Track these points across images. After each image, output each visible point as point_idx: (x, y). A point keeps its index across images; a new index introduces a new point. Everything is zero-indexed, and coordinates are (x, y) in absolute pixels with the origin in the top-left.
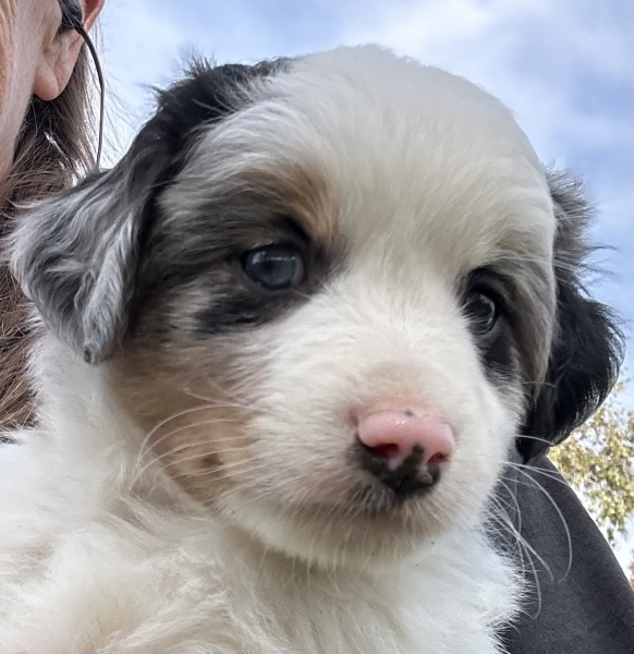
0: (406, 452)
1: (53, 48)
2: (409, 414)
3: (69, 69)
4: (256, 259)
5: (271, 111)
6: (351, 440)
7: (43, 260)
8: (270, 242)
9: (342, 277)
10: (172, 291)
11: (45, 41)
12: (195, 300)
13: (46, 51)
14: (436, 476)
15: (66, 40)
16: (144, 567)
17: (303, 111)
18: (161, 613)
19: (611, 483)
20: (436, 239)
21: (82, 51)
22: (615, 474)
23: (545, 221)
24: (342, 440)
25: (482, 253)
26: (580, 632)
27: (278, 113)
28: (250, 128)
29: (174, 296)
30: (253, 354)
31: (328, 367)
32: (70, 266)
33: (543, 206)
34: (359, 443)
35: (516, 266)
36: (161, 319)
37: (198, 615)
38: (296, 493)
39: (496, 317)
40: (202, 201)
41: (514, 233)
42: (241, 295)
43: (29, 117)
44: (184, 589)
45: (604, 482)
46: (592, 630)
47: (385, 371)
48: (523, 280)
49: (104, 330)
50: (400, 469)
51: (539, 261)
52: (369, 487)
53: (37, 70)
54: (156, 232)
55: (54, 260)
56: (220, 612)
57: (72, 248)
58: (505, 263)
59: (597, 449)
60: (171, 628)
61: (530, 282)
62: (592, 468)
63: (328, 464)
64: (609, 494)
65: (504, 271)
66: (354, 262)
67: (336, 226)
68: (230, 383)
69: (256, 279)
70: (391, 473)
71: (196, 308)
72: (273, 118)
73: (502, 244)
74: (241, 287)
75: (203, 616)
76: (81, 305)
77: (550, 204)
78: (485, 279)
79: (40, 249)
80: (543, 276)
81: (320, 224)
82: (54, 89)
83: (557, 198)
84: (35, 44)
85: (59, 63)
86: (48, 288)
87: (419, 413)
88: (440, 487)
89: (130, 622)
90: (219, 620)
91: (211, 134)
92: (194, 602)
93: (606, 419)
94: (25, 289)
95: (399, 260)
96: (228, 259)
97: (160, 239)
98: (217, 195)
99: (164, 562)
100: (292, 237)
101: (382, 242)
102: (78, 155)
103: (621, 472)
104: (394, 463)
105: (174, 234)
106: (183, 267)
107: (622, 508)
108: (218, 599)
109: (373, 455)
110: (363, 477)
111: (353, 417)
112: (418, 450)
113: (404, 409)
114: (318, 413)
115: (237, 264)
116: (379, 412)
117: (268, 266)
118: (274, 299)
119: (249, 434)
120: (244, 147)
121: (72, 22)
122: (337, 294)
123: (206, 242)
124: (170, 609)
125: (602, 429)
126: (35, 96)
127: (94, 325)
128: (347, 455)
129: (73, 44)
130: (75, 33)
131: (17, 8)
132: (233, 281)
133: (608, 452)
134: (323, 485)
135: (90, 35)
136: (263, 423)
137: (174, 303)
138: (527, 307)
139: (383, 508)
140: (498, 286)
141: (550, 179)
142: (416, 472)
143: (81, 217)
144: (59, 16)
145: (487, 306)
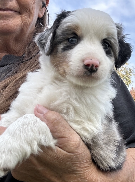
0: (91, 66)
1: (41, 10)
2: (91, 60)
3: (44, 13)
4: (70, 40)
5: (72, 17)
6: (83, 64)
7: (40, 41)
8: (72, 37)
9: (82, 41)
10: (58, 45)
11: (40, 9)
12: (61, 46)
13: (40, 10)
14: (97, 70)
15: (43, 8)
16: (57, 91)
17: (76, 17)
18: (60, 99)
19: (127, 79)
20: (97, 34)
21: (46, 10)
22: (127, 78)
23: (115, 31)
24: (82, 65)
25: (104, 36)
26: (123, 101)
27: (73, 17)
28: (68, 19)
29: (59, 46)
30: (70, 53)
31: (80, 54)
32: (44, 41)
33: (114, 29)
34: (84, 65)
35: (110, 38)
36: (57, 50)
37: (65, 99)
38: (76, 74)
39: (108, 47)
40: (62, 31)
41: (109, 33)
42: (68, 45)
43: (37, 20)
44: (63, 95)
45: (126, 79)
46: (125, 101)
47: (88, 54)
48: (112, 41)
49: (47, 49)
50: (90, 68)
51: (114, 37)
52: (86, 72)
53: (39, 13)
54: (56, 36)
55: (42, 40)
56: (69, 99)
57: (44, 39)
58: (108, 38)
59: (124, 74)
60: (62, 101)
61: (113, 41)
62: (124, 77)
63: (80, 68)
64: (126, 81)
65: (108, 39)
66: (84, 39)
67: (81, 33)
68: (66, 58)
69: (70, 43)
70: (89, 69)
71: (62, 48)
72: (72, 18)
73: (107, 35)
74: (68, 44)
75: (66, 99)
76: (45, 47)
77: (116, 28)
78: (105, 41)
79: (40, 39)
80: (116, 40)
81: (79, 33)
82: (41, 16)
83: (117, 27)
84: (38, 9)
85: (42, 12)
86: (41, 45)
87: (93, 59)
88: (98, 71)
89: (55, 100)
90: (68, 100)
91: (63, 20)
92: (65, 97)
93: (126, 69)
94: (37, 45)
95: (91, 38)
96: (66, 40)
97: (56, 37)
98: (63, 30)
99: (60, 90)
100: (75, 36)
101: (88, 35)
102: (45, 26)
103: (128, 78)
104: (89, 67)
105: (58, 36)
106: (59, 41)
107: (128, 83)
108: (68, 97)
109: (86, 66)
110: (85, 70)
111: (83, 61)
112: (93, 65)
113: (90, 59)
114: (78, 60)
115: (67, 41)
116: (87, 59)
117: (72, 41)
118: (73, 45)
119: (68, 65)
120: (68, 22)
121: (44, 6)
122: (82, 43)
123: (63, 37)
124: (61, 98)
125: (125, 71)
126: (38, 17)
127: (46, 49)
128: (82, 67)
129: (44, 9)
130: (44, 7)
131: (35, 4)
132: (67, 43)
133: (126, 74)
134: (80, 72)
135: (47, 8)
136: (71, 63)
137: (58, 47)
138: (114, 45)
139: (89, 75)
140: (108, 42)
141: (116, 24)
142: (93, 69)
143: (46, 34)
144: (42, 5)
145: (107, 45)
